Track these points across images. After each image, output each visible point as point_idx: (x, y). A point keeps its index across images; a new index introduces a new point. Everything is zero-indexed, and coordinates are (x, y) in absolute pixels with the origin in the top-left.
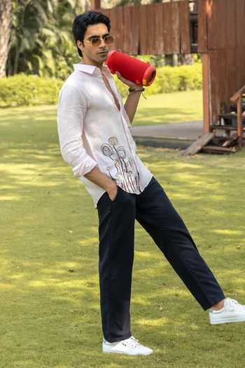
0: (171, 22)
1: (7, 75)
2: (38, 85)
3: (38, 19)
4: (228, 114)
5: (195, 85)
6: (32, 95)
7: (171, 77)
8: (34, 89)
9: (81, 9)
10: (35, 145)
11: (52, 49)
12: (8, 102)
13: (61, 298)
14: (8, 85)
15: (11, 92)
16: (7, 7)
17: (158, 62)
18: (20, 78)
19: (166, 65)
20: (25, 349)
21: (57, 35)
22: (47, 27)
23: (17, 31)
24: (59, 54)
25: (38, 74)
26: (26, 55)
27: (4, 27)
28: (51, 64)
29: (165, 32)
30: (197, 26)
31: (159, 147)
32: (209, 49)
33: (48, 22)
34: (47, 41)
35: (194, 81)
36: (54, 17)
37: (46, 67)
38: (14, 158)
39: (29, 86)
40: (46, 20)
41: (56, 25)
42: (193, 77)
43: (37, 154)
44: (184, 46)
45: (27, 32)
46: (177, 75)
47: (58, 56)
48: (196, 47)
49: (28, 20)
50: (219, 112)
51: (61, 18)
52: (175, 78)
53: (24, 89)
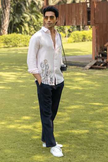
0: (79, 12)
1: (8, 33)
2: (21, 38)
3: (22, 10)
4: (103, 52)
5: (89, 39)
6: (19, 42)
7: (79, 35)
8: (20, 40)
9: (41, 5)
11: (28, 22)
12: (8, 45)
14: (9, 38)
15: (9, 41)
16: (8, 4)
17: (74, 29)
18: (14, 35)
19: (77, 30)
20: (9, 157)
21: (30, 17)
22: (26, 13)
23: (13, 15)
25: (22, 33)
26: (16, 25)
27: (7, 13)
28: (27, 29)
29: (76, 16)
30: (90, 14)
32: (95, 23)
33: (27, 11)
34: (26, 19)
36: (29, 9)
37: (25, 30)
38: (7, 70)
39: (17, 38)
41: (30, 13)
42: (89, 36)
44: (84, 22)
45: (17, 15)
46: (82, 35)
47: (30, 26)
48: (90, 23)
49: (18, 10)
50: (99, 51)
51: (32, 9)
52: (81, 36)
53: (15, 40)
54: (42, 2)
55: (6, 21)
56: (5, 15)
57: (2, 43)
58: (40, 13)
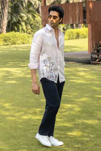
0: (75, 11)
1: (7, 32)
2: (19, 36)
3: (19, 9)
4: (98, 48)
5: (83, 37)
6: (17, 40)
7: (73, 33)
8: (18, 38)
9: (37, 5)
10: (20, 60)
11: (25, 21)
12: (7, 43)
13: (34, 123)
14: (8, 36)
15: (8, 39)
16: (7, 4)
17: (68, 27)
18: (12, 33)
19: (71, 28)
20: (21, 145)
21: (27, 16)
22: (23, 13)
23: (11, 14)
25: (19, 31)
26: (14, 24)
27: (6, 12)
28: (24, 28)
29: (73, 15)
30: (86, 13)
31: (70, 61)
32: (91, 22)
33: (23, 11)
34: (23, 18)
35: (83, 35)
36: (26, 8)
37: (22, 29)
38: (11, 66)
39: (16, 36)
40: (23, 10)
41: (27, 12)
42: (82, 34)
43: (21, 64)
44: (81, 21)
45: (15, 15)
46: (76, 32)
47: (27, 24)
48: (86, 21)
49: (15, 10)
51: (28, 9)
52: (75, 34)
53: (14, 38)
54: (37, 2)
55: (4, 21)
56: (3, 14)
57: (1, 41)
58: (36, 13)
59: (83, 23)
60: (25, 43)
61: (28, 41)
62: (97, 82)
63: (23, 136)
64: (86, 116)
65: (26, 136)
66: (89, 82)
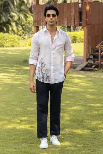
0: (71, 12)
2: (8, 38)
3: (9, 8)
5: (81, 41)
6: (5, 42)
8: (6, 40)
9: (30, 4)
11: (16, 22)
13: (17, 133)
17: (64, 29)
18: (0, 34)
21: (18, 15)
22: (13, 12)
24: (19, 24)
25: (9, 33)
26: (3, 24)
28: (15, 28)
29: (68, 16)
30: (82, 14)
33: (14, 10)
34: (13, 18)
35: (80, 39)
36: (17, 7)
37: (12, 30)
39: (4, 38)
40: (13, 8)
41: (18, 11)
42: (79, 37)
44: (76, 23)
45: (4, 14)
46: (72, 36)
47: (18, 25)
48: (82, 23)
49: (5, 8)
50: (91, 52)
51: (20, 8)
53: (2, 40)
58: (29, 12)
59: (78, 25)
60: (15, 46)
61: (19, 44)
62: (90, 90)
63: (3, 146)
64: (75, 125)
65: (6, 146)
66: (82, 90)
